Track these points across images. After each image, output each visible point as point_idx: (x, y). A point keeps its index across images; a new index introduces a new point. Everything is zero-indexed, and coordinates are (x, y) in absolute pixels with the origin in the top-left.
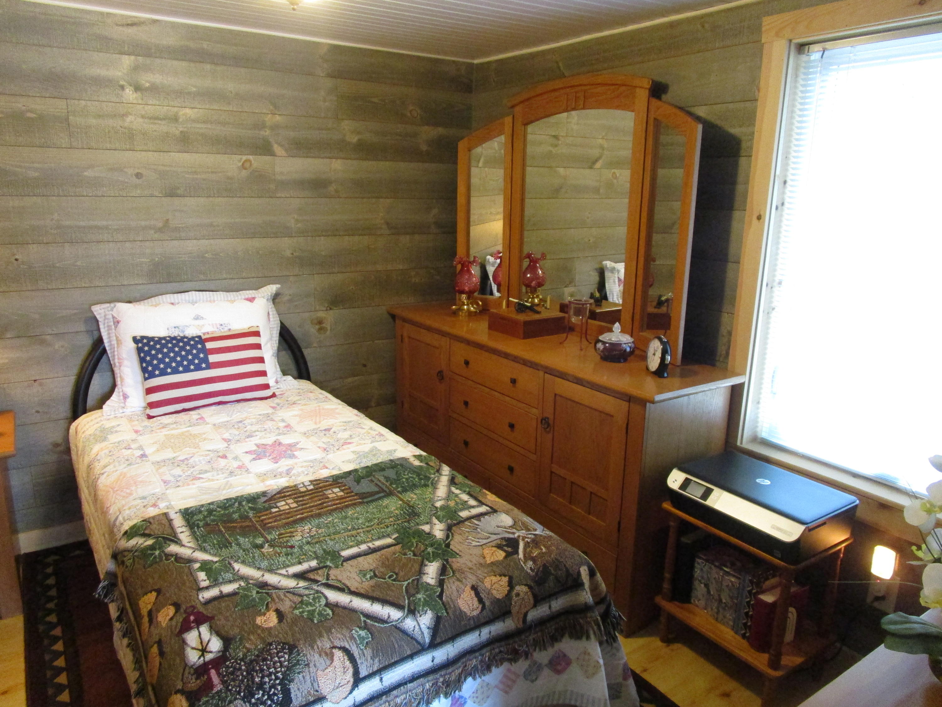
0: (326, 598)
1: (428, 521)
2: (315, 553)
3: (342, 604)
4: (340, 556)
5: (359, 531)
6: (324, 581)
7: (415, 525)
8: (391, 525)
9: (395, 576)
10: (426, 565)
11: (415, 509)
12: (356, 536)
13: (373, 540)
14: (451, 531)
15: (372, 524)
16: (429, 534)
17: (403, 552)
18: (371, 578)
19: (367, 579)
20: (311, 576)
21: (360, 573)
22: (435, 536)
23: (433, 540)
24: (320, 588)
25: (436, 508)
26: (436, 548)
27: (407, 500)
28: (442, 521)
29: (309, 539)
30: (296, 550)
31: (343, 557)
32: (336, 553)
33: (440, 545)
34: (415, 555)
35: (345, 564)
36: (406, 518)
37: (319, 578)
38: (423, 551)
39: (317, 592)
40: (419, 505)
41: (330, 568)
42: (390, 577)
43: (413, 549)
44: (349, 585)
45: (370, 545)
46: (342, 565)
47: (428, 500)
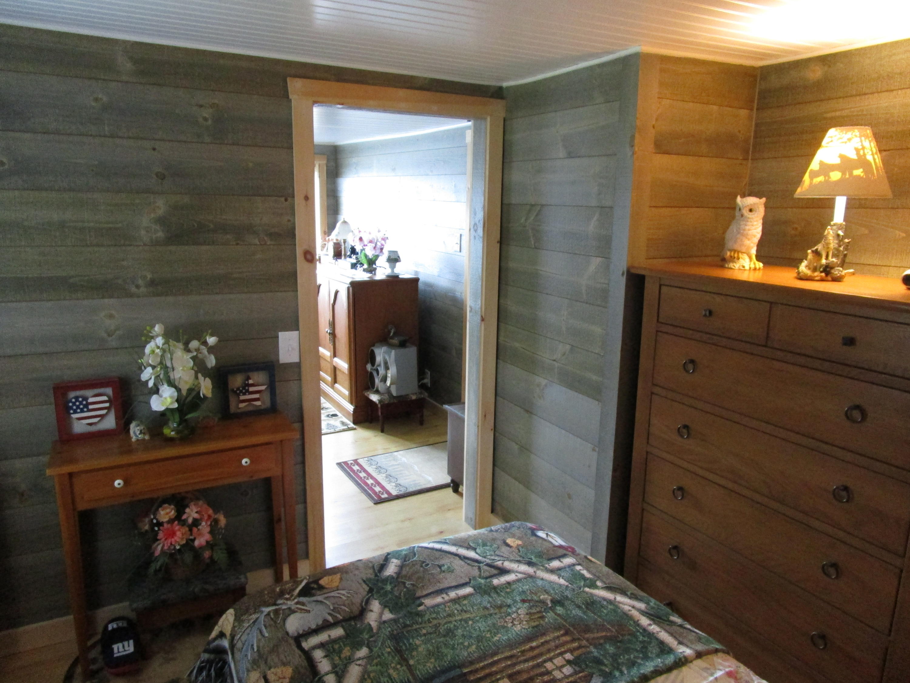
0: (477, 553)
1: (382, 626)
2: (499, 595)
3: (463, 549)
4: (473, 587)
5: (460, 618)
6: (481, 565)
7: (398, 619)
8: (425, 622)
9: (424, 565)
10: (396, 573)
11: (394, 646)
12: (462, 611)
13: (444, 604)
14: (362, 607)
15: (446, 626)
16: (385, 606)
17: (415, 588)
18: (443, 565)
19: (447, 564)
20: (495, 572)
21: (453, 570)
22: (380, 603)
23: (383, 599)
24: (484, 559)
25: (368, 647)
26: (383, 588)
27: (402, 666)
28: (366, 626)
29: (509, 610)
30: (518, 598)
31: (470, 586)
32: (478, 591)
33: (378, 592)
34: (404, 583)
35: (468, 580)
36: (407, 632)
37: (486, 568)
38: (395, 586)
39: (485, 557)
40: (389, 653)
41: (480, 577)
42: (428, 565)
43: (405, 590)
44: (461, 561)
45: (447, 598)
46: (470, 580)
47: (375, 661)
